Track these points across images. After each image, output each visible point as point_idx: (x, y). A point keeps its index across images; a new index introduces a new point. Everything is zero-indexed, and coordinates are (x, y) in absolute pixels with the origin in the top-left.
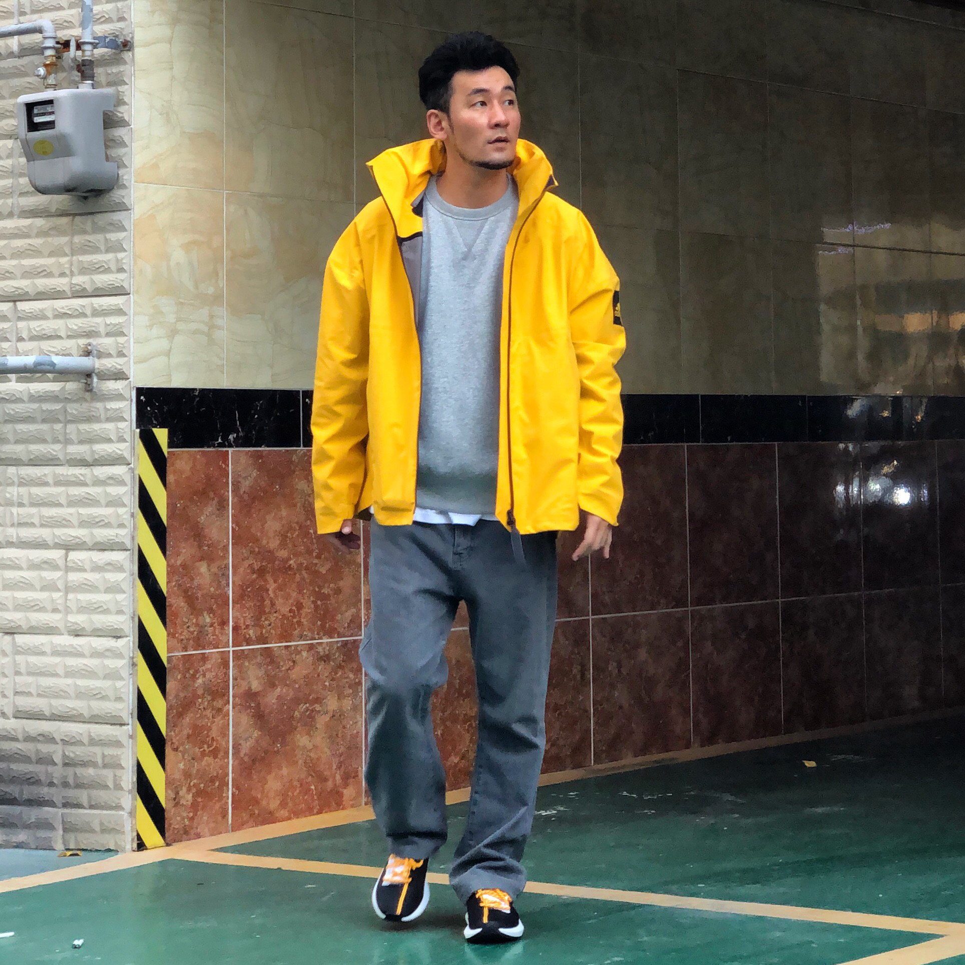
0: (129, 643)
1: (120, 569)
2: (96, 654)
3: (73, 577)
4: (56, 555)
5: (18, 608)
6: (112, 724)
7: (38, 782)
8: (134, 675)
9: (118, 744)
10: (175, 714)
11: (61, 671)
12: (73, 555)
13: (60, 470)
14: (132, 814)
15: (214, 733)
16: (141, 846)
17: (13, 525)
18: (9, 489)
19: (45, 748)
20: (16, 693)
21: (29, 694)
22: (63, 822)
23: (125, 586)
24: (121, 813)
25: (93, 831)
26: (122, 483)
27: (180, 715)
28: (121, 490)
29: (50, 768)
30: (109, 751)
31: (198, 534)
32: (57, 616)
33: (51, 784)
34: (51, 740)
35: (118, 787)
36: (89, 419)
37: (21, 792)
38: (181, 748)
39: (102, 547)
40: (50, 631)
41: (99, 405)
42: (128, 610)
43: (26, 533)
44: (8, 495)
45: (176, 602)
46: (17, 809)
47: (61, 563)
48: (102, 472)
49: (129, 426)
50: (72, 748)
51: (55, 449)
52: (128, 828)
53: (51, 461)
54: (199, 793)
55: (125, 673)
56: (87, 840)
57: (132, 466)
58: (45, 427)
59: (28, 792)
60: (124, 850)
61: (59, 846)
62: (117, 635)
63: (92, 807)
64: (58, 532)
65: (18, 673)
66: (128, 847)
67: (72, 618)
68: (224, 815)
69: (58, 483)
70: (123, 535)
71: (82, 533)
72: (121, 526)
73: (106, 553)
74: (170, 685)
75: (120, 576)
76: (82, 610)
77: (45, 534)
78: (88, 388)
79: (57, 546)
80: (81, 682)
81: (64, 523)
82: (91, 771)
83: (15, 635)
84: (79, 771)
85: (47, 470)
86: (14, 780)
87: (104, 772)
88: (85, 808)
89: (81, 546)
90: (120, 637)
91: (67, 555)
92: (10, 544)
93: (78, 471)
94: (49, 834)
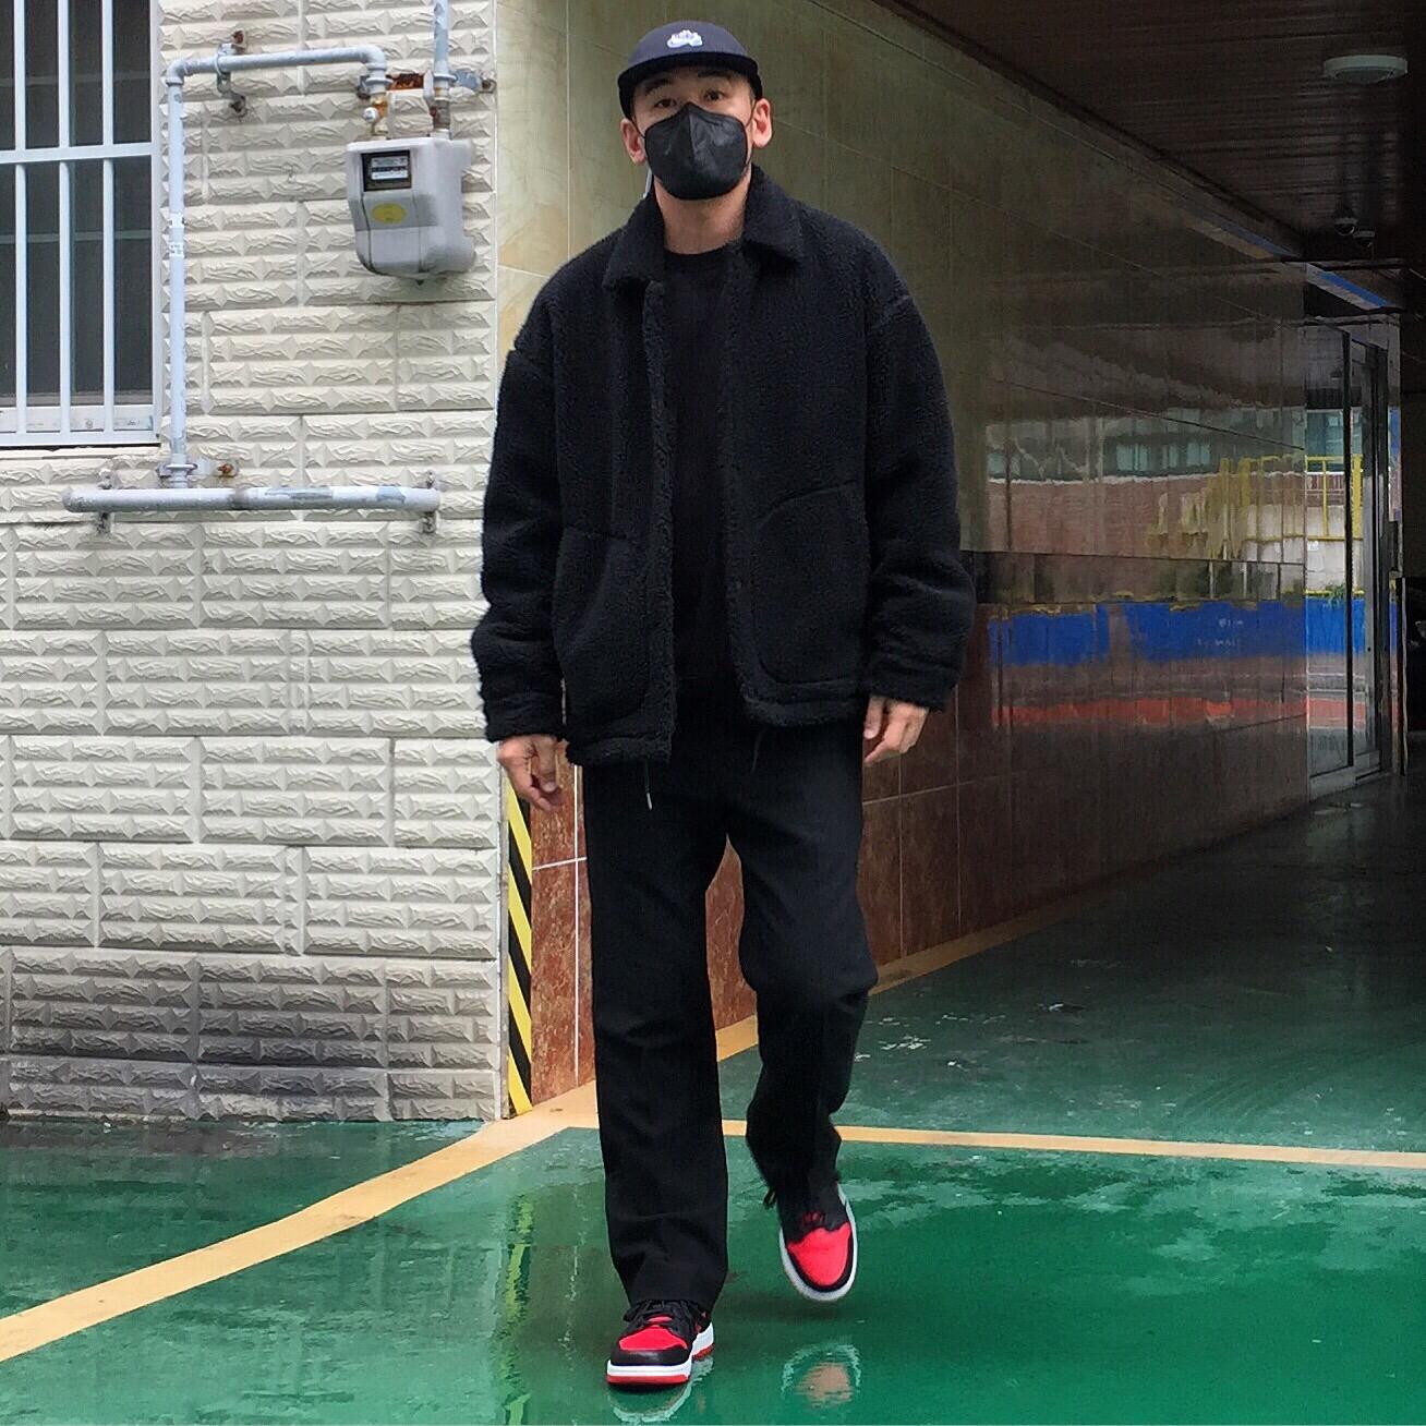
0: (494, 858)
1: (484, 762)
2: (443, 871)
3: (403, 772)
4: (375, 745)
5: (312, 813)
6: (470, 960)
7: (348, 1034)
8: (503, 895)
9: (481, 984)
11: (385, 893)
12: (404, 745)
13: (379, 635)
14: (502, 1071)
16: (513, 1112)
17: (301, 706)
19: (358, 992)
20: (312, 921)
21: (331, 924)
22: (391, 1085)
23: (491, 784)
24: (487, 1071)
25: (441, 1096)
29: (368, 1019)
30: (466, 994)
33: (371, 1037)
34: (373, 982)
35: (481, 1039)
37: (321, 1048)
38: (539, 987)
39: (452, 734)
40: (366, 841)
42: (495, 816)
43: (324, 717)
46: (311, 1072)
47: (383, 755)
50: (406, 991)
52: (495, 1090)
55: (492, 894)
56: (429, 1109)
59: (330, 1048)
60: (490, 1119)
61: (384, 1114)
62: (477, 845)
63: (438, 1065)
64: (379, 715)
65: (313, 897)
67: (401, 825)
69: (377, 653)
71: (418, 717)
73: (458, 742)
75: (482, 772)
76: (419, 815)
77: (357, 717)
79: (377, 733)
80: (419, 907)
81: (388, 704)
82: (436, 1019)
83: (308, 848)
84: (418, 1020)
86: (309, 1034)
87: (458, 1020)
88: (425, 1066)
89: (415, 733)
90: (481, 849)
91: (394, 745)
92: (297, 731)
93: (410, 636)
94: (369, 1101)
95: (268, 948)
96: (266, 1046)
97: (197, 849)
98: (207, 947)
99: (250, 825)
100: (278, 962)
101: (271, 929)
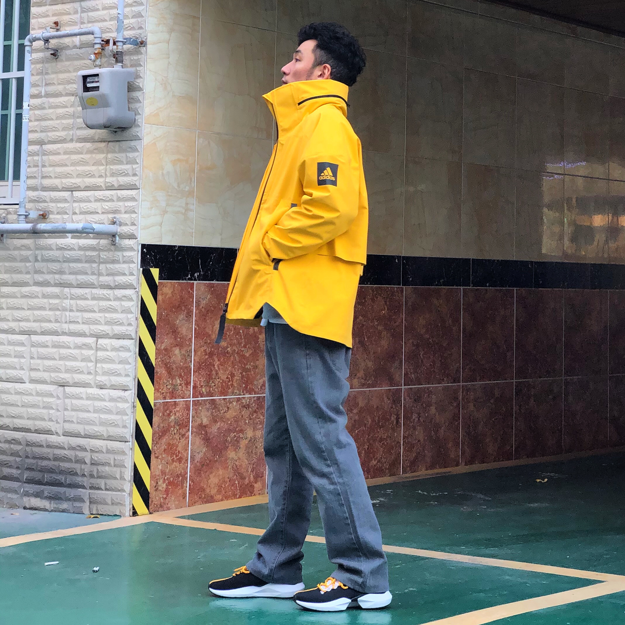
0: (132, 394)
1: (129, 350)
2: (112, 400)
3: (100, 354)
4: (91, 341)
5: (67, 371)
6: (120, 441)
7: (76, 474)
8: (134, 412)
9: (123, 453)
10: (158, 436)
11: (91, 409)
12: (100, 341)
13: (94, 291)
14: (130, 494)
15: (180, 449)
16: (135, 513)
17: (66, 322)
18: (65, 301)
19: (81, 454)
20: (65, 421)
21: (72, 422)
22: (90, 498)
23: (131, 360)
24: (124, 493)
25: (106, 504)
26: (131, 300)
27: (160, 437)
28: (130, 304)
29: (83, 466)
30: (118, 457)
31: (175, 331)
32: (91, 377)
33: (84, 475)
34: (85, 450)
35: (122, 478)
36: (114, 262)
37: (66, 479)
38: (160, 457)
39: (118, 337)
40: (86, 385)
41: (119, 253)
42: (132, 375)
43: (73, 327)
44: (64, 305)
45: (160, 371)
46: (62, 490)
47: (94, 346)
48: (120, 293)
49: (136, 266)
50: (96, 454)
51: (92, 279)
52: (127, 503)
53: (91, 286)
54: (170, 483)
55: (129, 411)
56: (103, 509)
57: (137, 290)
58: (87, 265)
59: (69, 479)
60: (124, 516)
61: (86, 511)
62: (125, 388)
63: (106, 489)
64: (93, 327)
65: (66, 409)
66: (127, 514)
67: (99, 378)
68: (184, 497)
69: (93, 299)
70: (131, 330)
71: (106, 329)
72: (130, 324)
73: (120, 340)
74: (155, 419)
75: (128, 354)
76: (105, 373)
77: (85, 328)
78: (113, 243)
79: (92, 335)
80: (103, 416)
81: (96, 322)
82: (107, 468)
83: (65, 387)
84: (100, 468)
85: (87, 291)
86: (62, 472)
87: (115, 469)
88: (103, 490)
89: (106, 336)
90: (126, 390)
91: (97, 341)
92: (64, 333)
93: (105, 292)
94: (81, 505)
95: (48, 432)
96: (47, 477)
97: (28, 386)
98: (28, 430)
99: (46, 376)
100: (53, 439)
101: (51, 423)
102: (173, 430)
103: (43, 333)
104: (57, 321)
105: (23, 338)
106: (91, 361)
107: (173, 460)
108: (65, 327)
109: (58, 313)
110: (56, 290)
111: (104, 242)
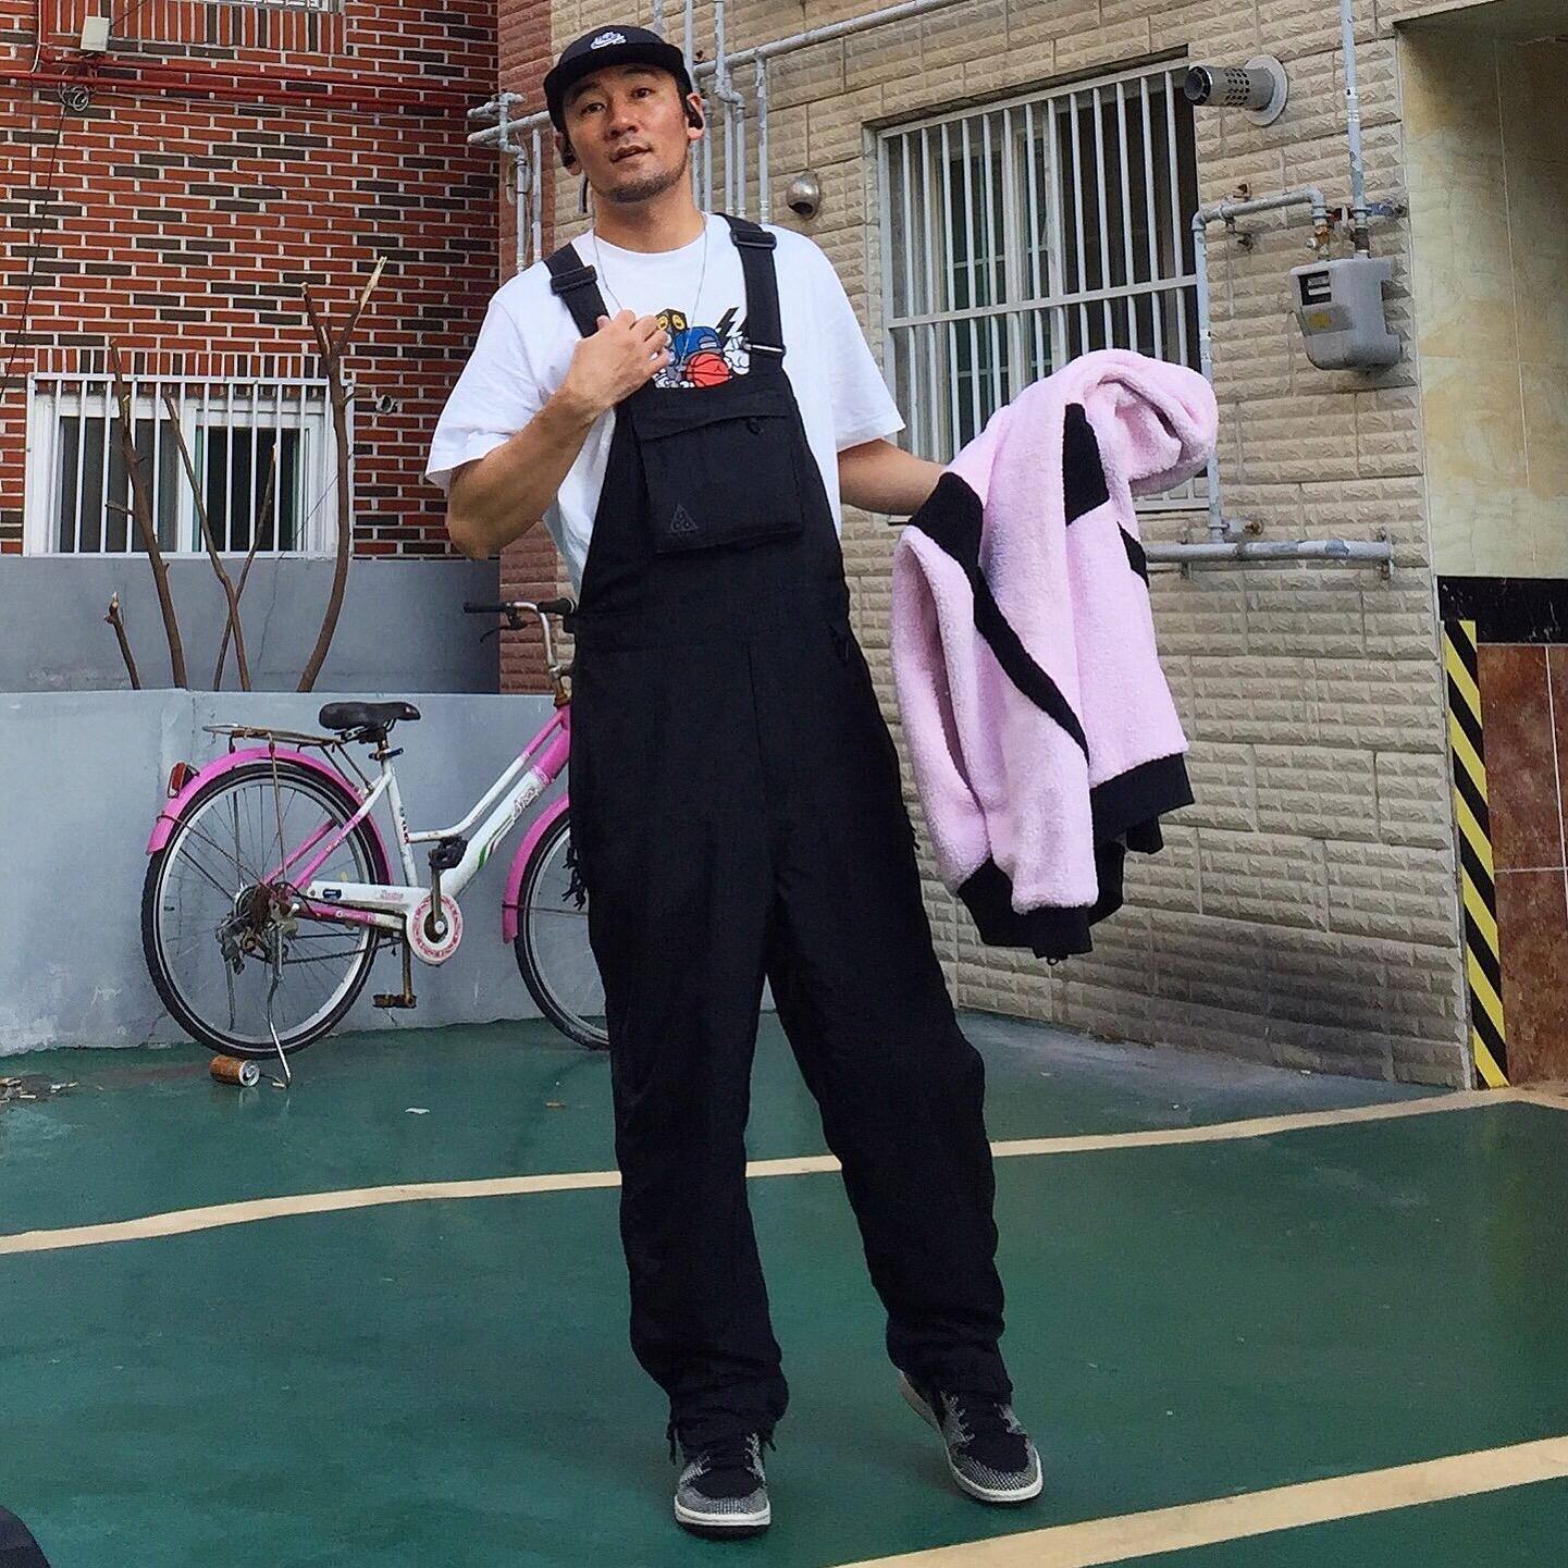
0: (1449, 857)
1: (1435, 773)
2: (1414, 866)
3: (1383, 780)
4: (1364, 755)
5: (1326, 811)
6: (1438, 945)
7: (1362, 1004)
8: (1459, 891)
9: (1447, 967)
10: (1507, 936)
11: (1377, 882)
12: (1381, 756)
13: (1360, 664)
14: (1470, 1047)
16: (1482, 1084)
17: (1314, 721)
18: (1308, 682)
19: (1366, 967)
20: (1331, 904)
21: (1345, 906)
22: (1393, 1050)
23: (1444, 792)
24: (1457, 1044)
25: (1426, 1063)
26: (1429, 679)
27: (1514, 940)
28: (1431, 687)
29: (1375, 990)
30: (1438, 975)
31: (1517, 739)
32: (1371, 822)
33: (1377, 1007)
34: (1374, 959)
35: (1451, 1015)
36: (1388, 610)
37: (1345, 1012)
38: (1517, 977)
39: (1412, 749)
40: (1364, 838)
41: (1398, 594)
42: (1448, 822)
43: (1329, 731)
44: (1306, 689)
45: (1497, 811)
46: (1339, 1032)
47: (1369, 765)
48: (1406, 666)
49: (1432, 617)
50: (1397, 968)
51: (1355, 641)
52: (1465, 1063)
53: (1352, 654)
54: (1541, 1029)
55: (1449, 888)
56: (1420, 1073)
57: (1439, 660)
58: (1341, 616)
59: (1352, 1014)
60: (1463, 1088)
61: (1390, 1076)
62: (1437, 846)
63: (1423, 1035)
64: (1363, 730)
65: (1332, 882)
66: (1467, 1084)
67: (1385, 825)
69: (1359, 678)
70: (1435, 736)
71: (1389, 733)
72: (1433, 726)
73: (1417, 755)
74: (1500, 905)
75: (1436, 782)
76: (1395, 816)
77: (1350, 732)
78: (1385, 576)
79: (1364, 746)
80: (1401, 896)
81: (1369, 721)
82: (1419, 995)
83: (1326, 841)
84: (1407, 994)
85: (1347, 663)
86: (1337, 999)
87: (1434, 997)
88: (1415, 1036)
89: (1388, 747)
90: (1438, 850)
91: (1375, 756)
92: (1313, 742)
93: (1380, 665)
94: (1378, 1062)
95: (1305, 923)
96: (1310, 1007)
97: (1257, 837)
98: (1267, 919)
99: (1288, 819)
100: (1313, 935)
101: (1306, 907)
102: (1538, 927)
103: (1274, 741)
104: (1297, 719)
105: (1240, 749)
106: (1368, 793)
107: (1543, 984)
108: (1315, 730)
109: (1297, 703)
110: (1290, 662)
111: (1367, 574)
